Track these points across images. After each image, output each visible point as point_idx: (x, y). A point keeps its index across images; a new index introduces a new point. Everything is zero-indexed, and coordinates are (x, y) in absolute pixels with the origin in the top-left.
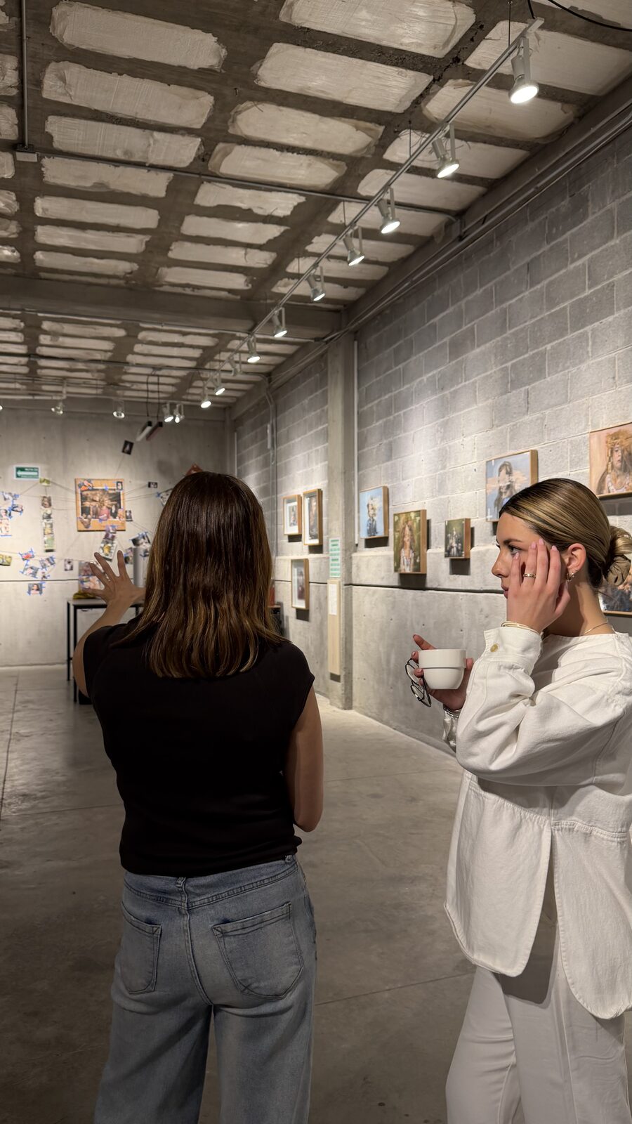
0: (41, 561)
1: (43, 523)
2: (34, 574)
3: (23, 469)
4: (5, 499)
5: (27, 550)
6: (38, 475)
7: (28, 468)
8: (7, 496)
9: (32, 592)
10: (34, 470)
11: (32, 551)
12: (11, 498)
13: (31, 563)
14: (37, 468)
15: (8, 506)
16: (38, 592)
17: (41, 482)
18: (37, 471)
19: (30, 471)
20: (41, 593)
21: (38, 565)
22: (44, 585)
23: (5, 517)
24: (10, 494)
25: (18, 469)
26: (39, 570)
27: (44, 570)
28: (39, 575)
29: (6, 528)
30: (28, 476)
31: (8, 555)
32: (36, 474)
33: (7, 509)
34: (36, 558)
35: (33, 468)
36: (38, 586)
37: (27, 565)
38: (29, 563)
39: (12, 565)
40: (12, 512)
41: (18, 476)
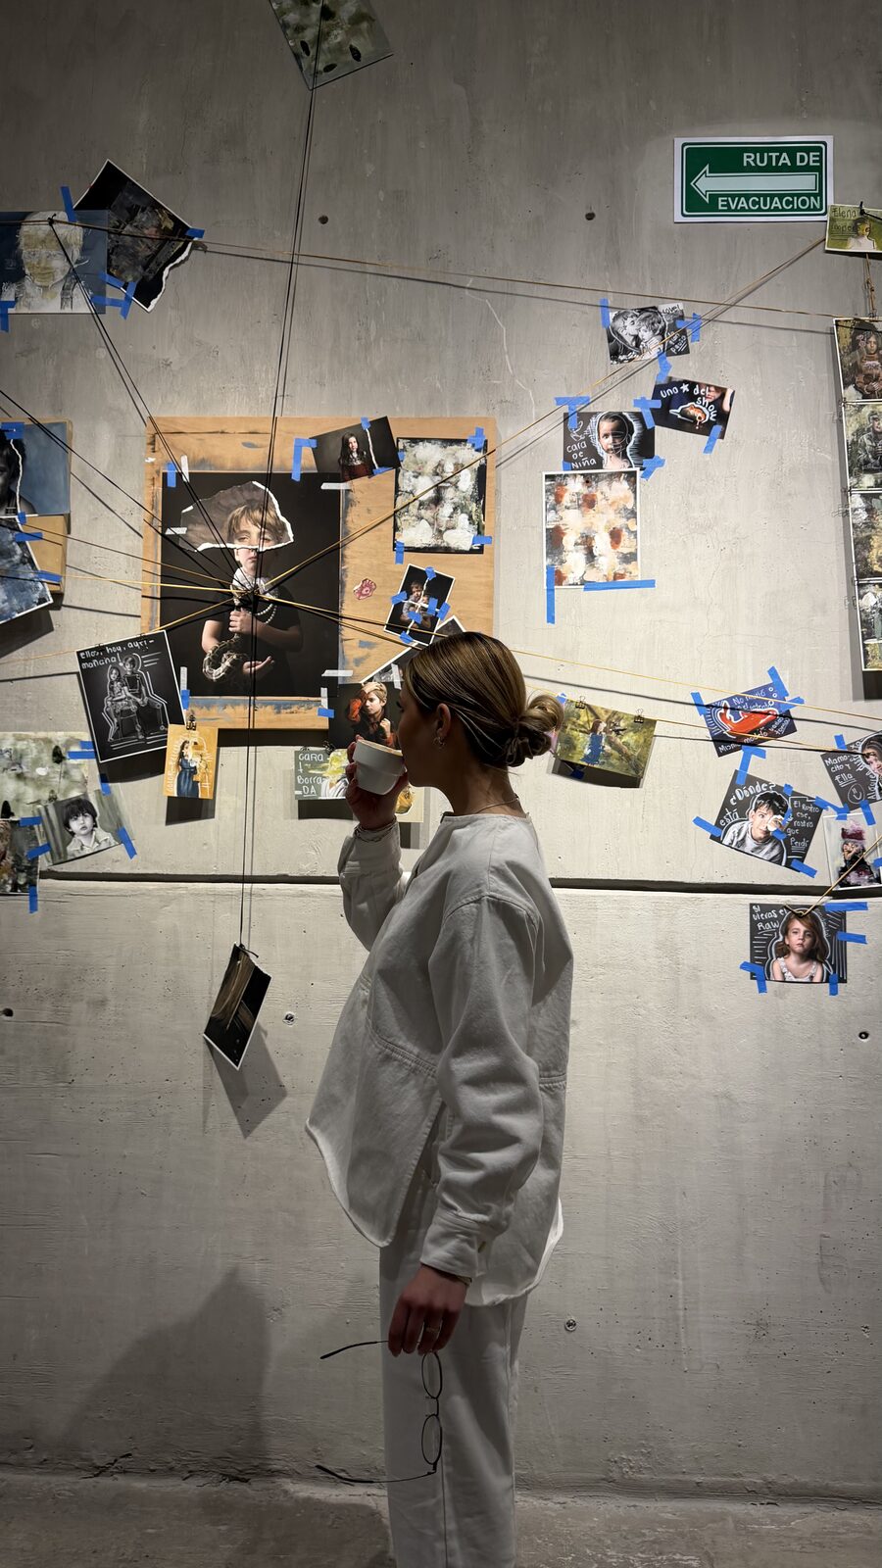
0: (838, 757)
1: (857, 501)
2: (791, 846)
3: (728, 160)
4: (618, 350)
5: (746, 679)
6: (819, 194)
7: (760, 150)
8: (628, 329)
9: (779, 965)
10: (793, 159)
11: (776, 687)
12: (653, 345)
13: (775, 765)
14: (818, 149)
15: (633, 394)
16: (816, 970)
17: (840, 231)
18: (818, 170)
19: (769, 169)
20: (837, 976)
21: (816, 783)
22: (855, 922)
23: (613, 464)
24: (649, 313)
25: (699, 159)
26: (828, 817)
27: (856, 819)
28: (825, 855)
29: (615, 536)
30: (761, 201)
31: (630, 708)
32: (805, 182)
33: (627, 408)
34: (804, 734)
35: (792, 152)
36: (814, 930)
37: (741, 780)
38: (757, 767)
39: (649, 778)
40: (663, 436)
41: (695, 202)
